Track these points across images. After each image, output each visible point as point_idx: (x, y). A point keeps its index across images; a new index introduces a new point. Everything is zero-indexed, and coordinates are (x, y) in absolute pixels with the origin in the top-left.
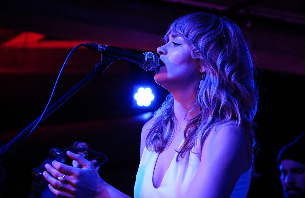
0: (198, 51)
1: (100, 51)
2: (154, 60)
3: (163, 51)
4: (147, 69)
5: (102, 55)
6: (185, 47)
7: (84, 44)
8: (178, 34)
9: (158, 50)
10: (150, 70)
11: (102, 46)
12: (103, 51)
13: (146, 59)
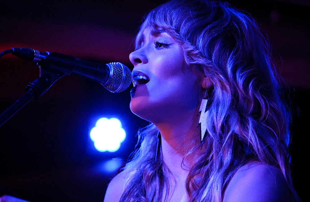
0: (197, 52)
1: (37, 61)
2: (124, 75)
3: (141, 58)
4: (113, 90)
5: (42, 68)
6: (176, 47)
7: (12, 50)
8: (160, 29)
9: (131, 56)
10: (117, 91)
11: (41, 53)
12: (42, 62)
13: (111, 73)
